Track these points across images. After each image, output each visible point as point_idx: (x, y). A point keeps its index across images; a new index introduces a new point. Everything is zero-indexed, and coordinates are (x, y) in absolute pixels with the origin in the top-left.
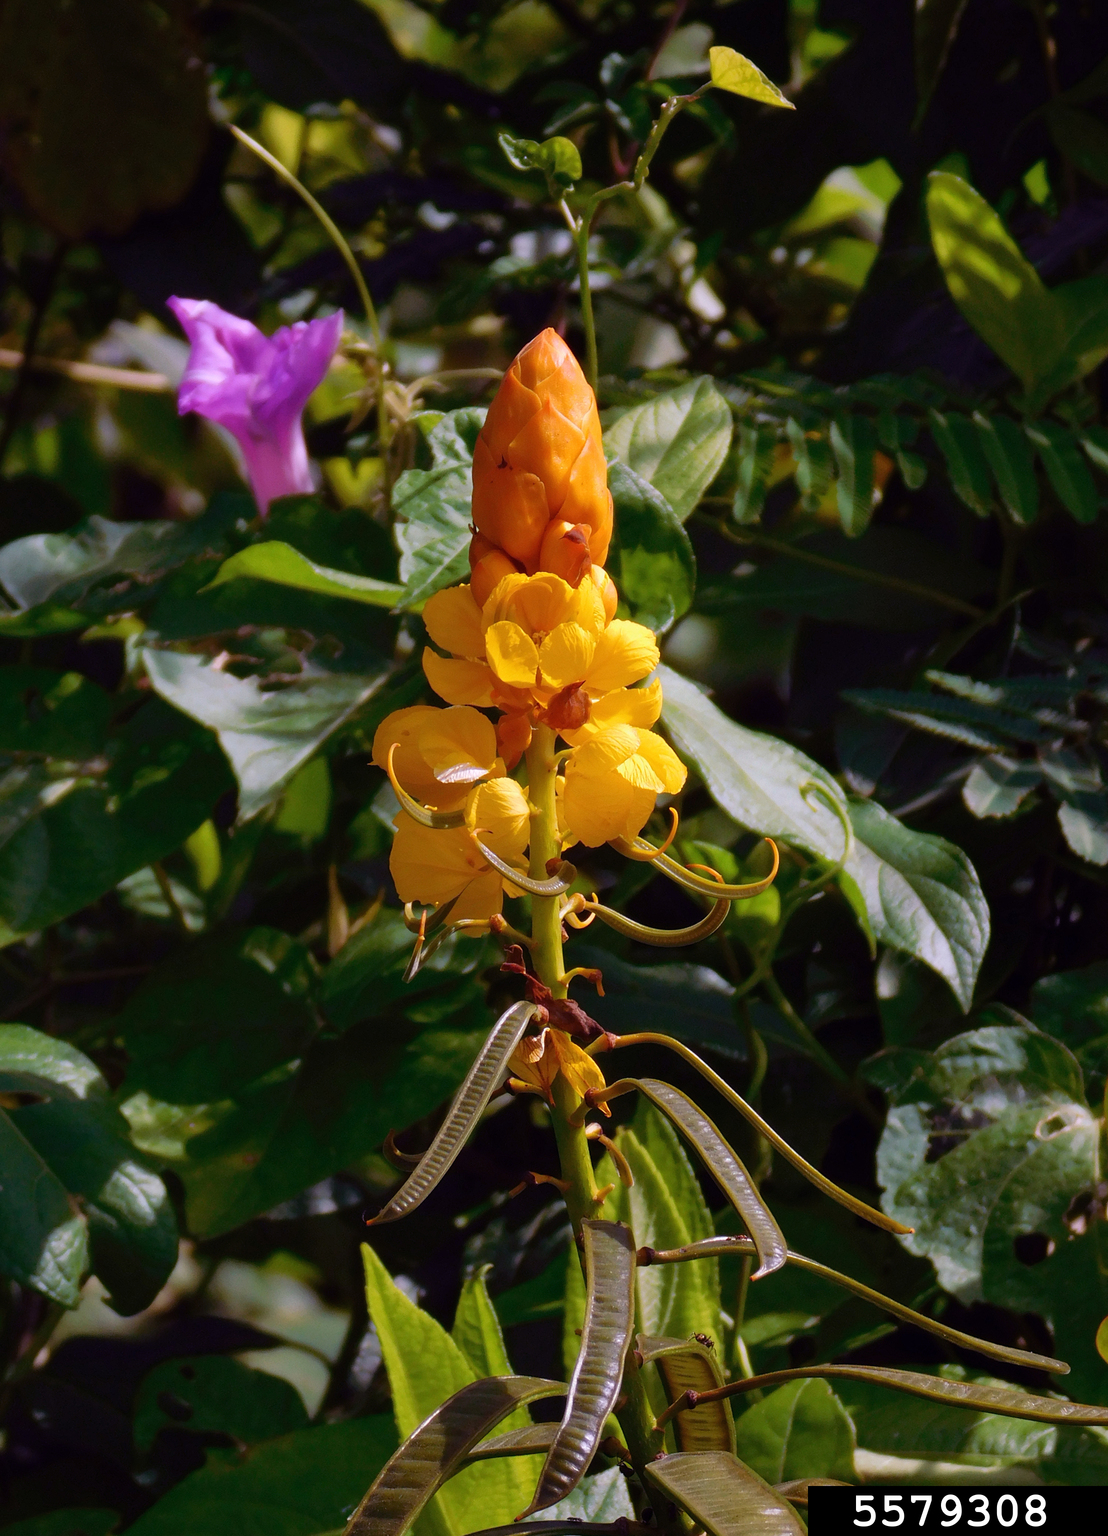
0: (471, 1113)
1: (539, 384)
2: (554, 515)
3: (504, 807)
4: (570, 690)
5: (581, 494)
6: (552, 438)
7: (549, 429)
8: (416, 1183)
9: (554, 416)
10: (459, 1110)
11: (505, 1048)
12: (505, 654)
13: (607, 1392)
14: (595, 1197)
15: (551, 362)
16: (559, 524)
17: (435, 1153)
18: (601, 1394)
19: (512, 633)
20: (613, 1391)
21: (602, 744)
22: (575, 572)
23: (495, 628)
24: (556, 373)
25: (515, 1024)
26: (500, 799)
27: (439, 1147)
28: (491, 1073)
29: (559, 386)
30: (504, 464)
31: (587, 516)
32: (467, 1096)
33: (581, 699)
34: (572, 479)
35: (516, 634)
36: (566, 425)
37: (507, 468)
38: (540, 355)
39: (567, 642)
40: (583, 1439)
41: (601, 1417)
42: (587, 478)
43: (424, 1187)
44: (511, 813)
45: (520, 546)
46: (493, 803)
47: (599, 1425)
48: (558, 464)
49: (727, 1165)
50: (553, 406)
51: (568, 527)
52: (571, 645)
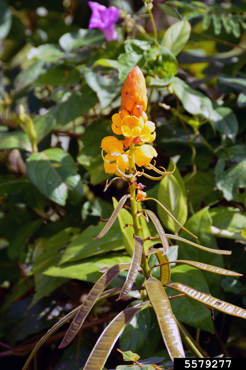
0: (114, 218)
1: (134, 78)
2: (136, 103)
3: (123, 160)
4: (136, 138)
5: (141, 100)
6: (136, 89)
7: (135, 87)
8: (103, 232)
9: (137, 84)
10: (112, 217)
11: (121, 205)
12: (125, 131)
13: (134, 276)
14: (139, 228)
15: (137, 74)
16: (137, 105)
17: (107, 226)
18: (133, 276)
19: (126, 128)
20: (135, 275)
21: (142, 149)
22: (139, 115)
23: (123, 126)
24: (137, 76)
25: (124, 200)
26: (123, 159)
27: (108, 225)
28: (118, 210)
29: (138, 79)
30: (127, 93)
31: (142, 104)
32: (114, 215)
33: (139, 139)
34: (139, 97)
35: (127, 128)
36: (139, 86)
37: (127, 94)
38: (135, 72)
39: (136, 130)
40: (129, 285)
41: (133, 281)
42: (142, 97)
43: (104, 233)
44: (125, 161)
45: (129, 109)
46: (121, 159)
47: (132, 282)
48: (137, 94)
49: (160, 230)
50: (136, 83)
51: (138, 106)
52: (137, 131)
